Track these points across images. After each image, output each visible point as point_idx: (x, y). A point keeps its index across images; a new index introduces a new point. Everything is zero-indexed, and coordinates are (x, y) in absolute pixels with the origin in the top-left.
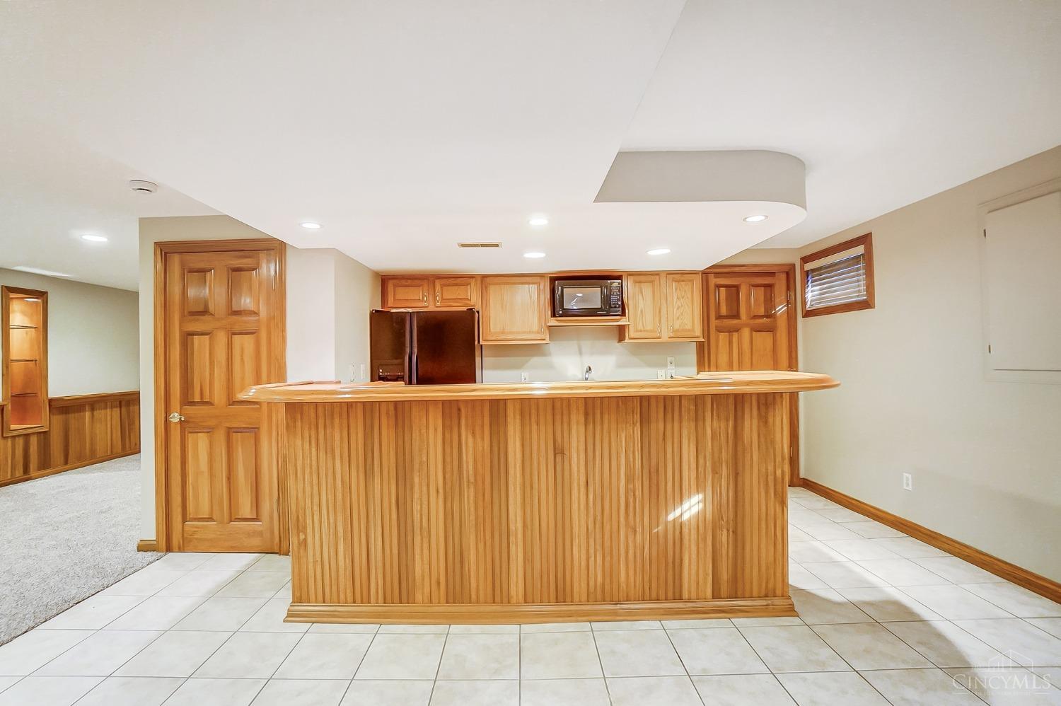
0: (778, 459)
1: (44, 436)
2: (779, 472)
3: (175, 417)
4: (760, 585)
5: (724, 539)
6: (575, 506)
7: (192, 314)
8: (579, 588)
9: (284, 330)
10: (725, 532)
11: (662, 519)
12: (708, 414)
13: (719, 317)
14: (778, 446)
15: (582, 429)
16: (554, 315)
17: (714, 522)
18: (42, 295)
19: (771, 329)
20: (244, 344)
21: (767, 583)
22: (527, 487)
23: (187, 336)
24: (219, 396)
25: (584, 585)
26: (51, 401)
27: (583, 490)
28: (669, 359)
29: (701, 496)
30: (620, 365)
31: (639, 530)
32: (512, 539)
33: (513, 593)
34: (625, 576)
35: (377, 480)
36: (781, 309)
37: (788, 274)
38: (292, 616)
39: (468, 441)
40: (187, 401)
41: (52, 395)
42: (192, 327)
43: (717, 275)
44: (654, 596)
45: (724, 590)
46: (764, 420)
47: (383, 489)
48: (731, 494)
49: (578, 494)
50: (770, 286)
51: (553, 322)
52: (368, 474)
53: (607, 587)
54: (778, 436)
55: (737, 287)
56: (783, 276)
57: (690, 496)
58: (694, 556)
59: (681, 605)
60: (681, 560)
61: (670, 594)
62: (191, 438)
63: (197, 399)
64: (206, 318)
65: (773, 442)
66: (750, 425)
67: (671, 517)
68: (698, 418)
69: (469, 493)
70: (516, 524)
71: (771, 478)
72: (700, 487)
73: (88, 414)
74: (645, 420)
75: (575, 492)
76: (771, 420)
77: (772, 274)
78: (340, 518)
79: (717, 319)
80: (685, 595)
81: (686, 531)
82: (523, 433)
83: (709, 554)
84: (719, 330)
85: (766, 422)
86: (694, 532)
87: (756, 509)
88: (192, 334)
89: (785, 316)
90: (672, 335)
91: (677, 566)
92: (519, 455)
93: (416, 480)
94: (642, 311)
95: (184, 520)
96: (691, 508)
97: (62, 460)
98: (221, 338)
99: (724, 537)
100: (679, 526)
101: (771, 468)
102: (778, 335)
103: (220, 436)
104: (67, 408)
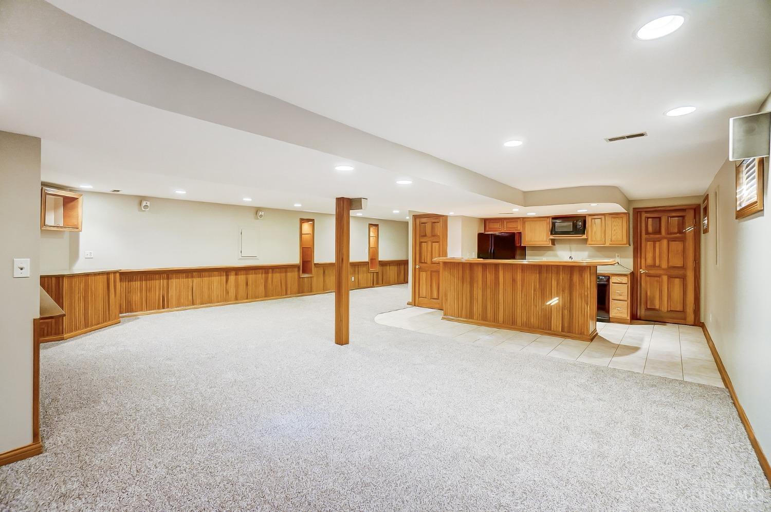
0: (586, 289)
1: (377, 273)
2: (586, 294)
3: (417, 267)
4: (578, 330)
5: (566, 313)
6: (518, 297)
7: (422, 236)
8: (519, 321)
9: (447, 241)
10: (566, 311)
11: (544, 304)
12: (561, 273)
13: (647, 233)
14: (586, 284)
15: (521, 274)
16: (551, 234)
17: (562, 308)
18: (377, 225)
19: (683, 240)
20: (436, 245)
21: (581, 330)
22: (504, 289)
23: (421, 243)
24: (429, 261)
25: (520, 320)
26: (379, 261)
27: (521, 292)
28: (617, 254)
29: (557, 298)
30: (590, 257)
31: (538, 306)
32: (500, 304)
33: (500, 320)
34: (533, 320)
35: (465, 285)
36: (689, 229)
37: (695, 210)
38: (443, 318)
39: (488, 275)
40: (420, 262)
41: (379, 260)
42: (422, 240)
43: (646, 212)
44: (542, 327)
45: (566, 330)
46: (581, 275)
47: (467, 287)
48: (569, 298)
49: (519, 293)
50: (683, 217)
51: (552, 237)
52: (463, 283)
53: (527, 323)
54: (586, 282)
55: (660, 218)
56: (692, 212)
57: (554, 298)
58: (555, 317)
59: (550, 332)
60: (551, 318)
61: (547, 328)
62: (421, 273)
63: (423, 261)
64: (425, 238)
65: (584, 283)
66: (576, 278)
67: (548, 303)
68: (558, 273)
69: (489, 291)
70: (501, 301)
71: (583, 295)
72: (558, 295)
73: (388, 267)
74: (540, 273)
75: (518, 293)
76: (583, 276)
77: (683, 210)
78: (456, 294)
79: (646, 234)
80: (552, 330)
81: (553, 309)
82: (504, 274)
83: (561, 315)
84: (647, 240)
85: (582, 276)
86: (555, 310)
87: (577, 304)
88: (422, 242)
89: (693, 233)
90: (611, 243)
91: (549, 319)
92: (502, 281)
93: (475, 286)
94: (595, 232)
95: (419, 297)
96: (554, 301)
97: (381, 283)
98: (430, 243)
99: (566, 312)
100: (550, 307)
101: (583, 292)
102: (687, 244)
103: (429, 273)
104: (384, 264)
